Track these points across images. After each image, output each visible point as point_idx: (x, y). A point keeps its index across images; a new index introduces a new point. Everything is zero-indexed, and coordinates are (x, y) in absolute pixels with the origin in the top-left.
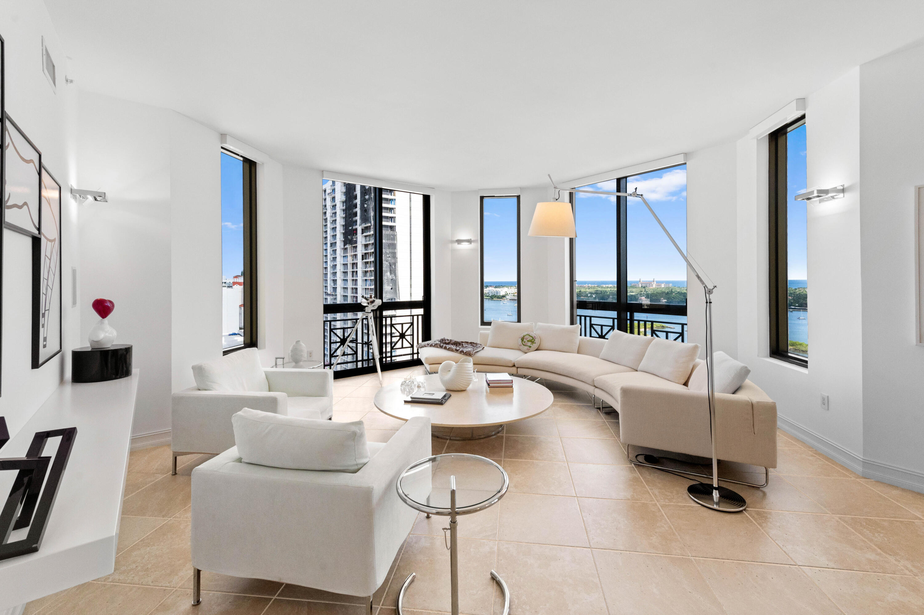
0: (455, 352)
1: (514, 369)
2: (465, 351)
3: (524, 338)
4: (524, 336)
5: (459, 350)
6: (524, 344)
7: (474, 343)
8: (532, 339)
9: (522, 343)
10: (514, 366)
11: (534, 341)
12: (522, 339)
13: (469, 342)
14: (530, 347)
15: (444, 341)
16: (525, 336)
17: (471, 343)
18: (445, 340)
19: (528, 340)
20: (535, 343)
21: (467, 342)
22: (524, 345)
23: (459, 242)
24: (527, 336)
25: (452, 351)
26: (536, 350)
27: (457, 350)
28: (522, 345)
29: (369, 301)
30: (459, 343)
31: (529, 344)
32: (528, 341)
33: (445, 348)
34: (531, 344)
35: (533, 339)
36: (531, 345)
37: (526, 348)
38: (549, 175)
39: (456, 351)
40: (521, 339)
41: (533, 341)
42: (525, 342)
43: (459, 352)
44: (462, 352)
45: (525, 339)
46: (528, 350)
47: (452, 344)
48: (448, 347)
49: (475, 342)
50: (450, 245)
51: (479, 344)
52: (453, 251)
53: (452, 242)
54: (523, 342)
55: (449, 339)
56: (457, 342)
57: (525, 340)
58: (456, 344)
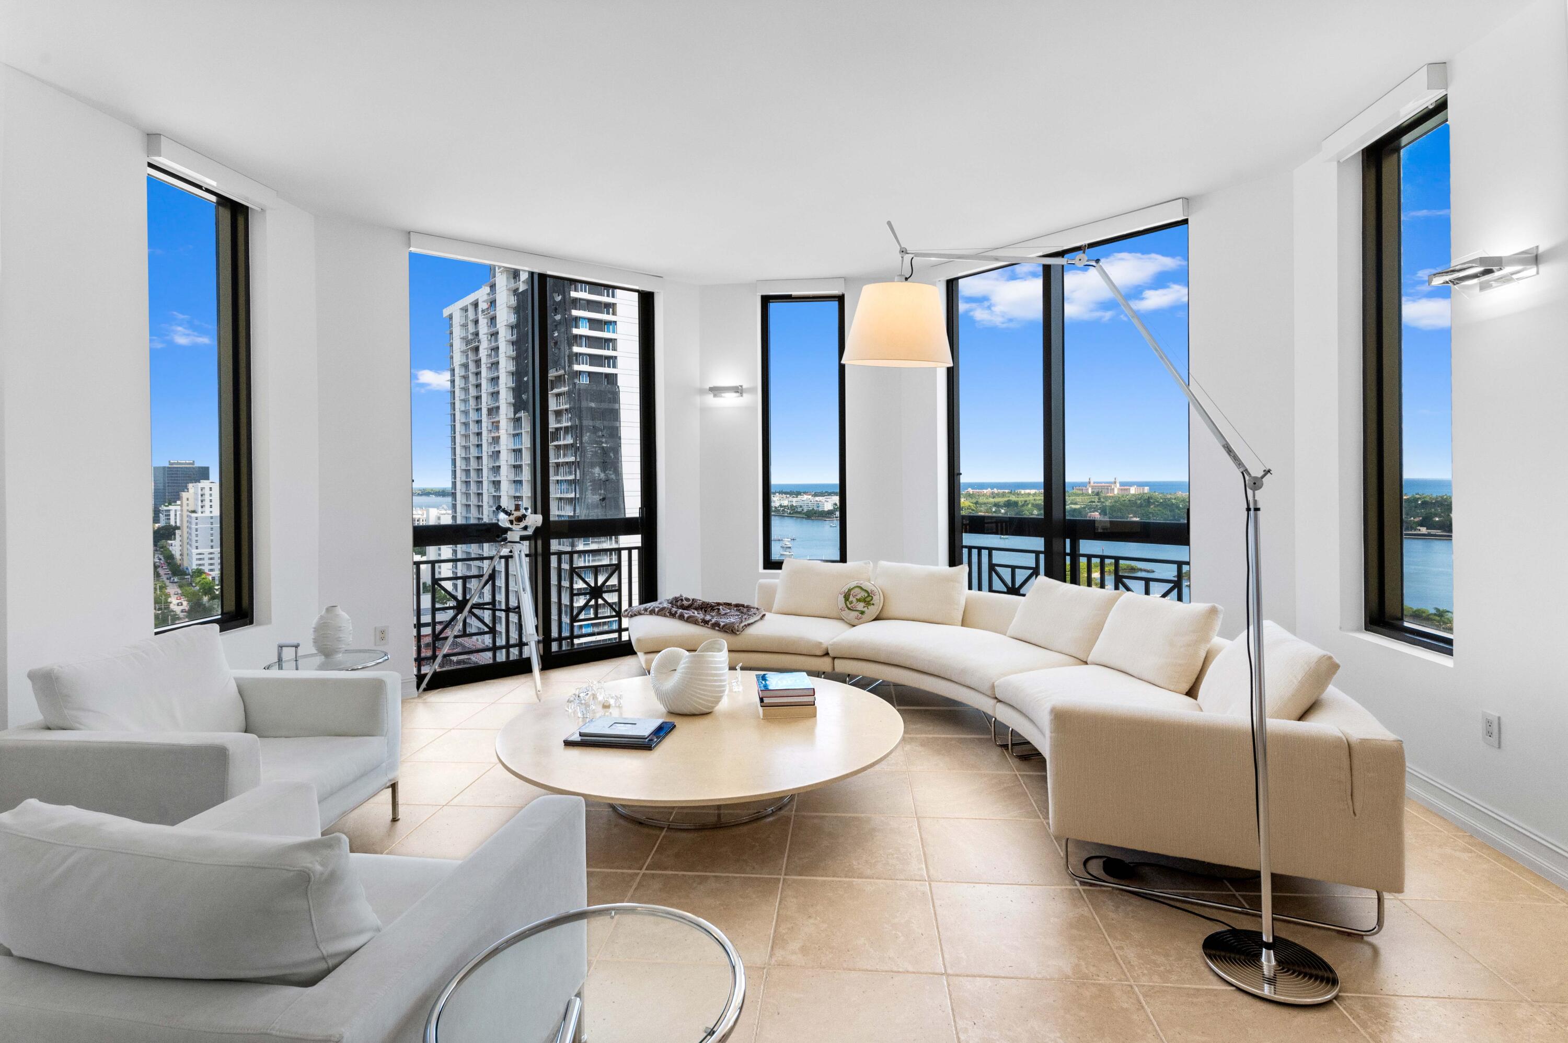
0: (702, 626)
1: (827, 660)
2: (722, 624)
3: (849, 595)
4: (850, 590)
5: (711, 620)
6: (849, 606)
7: (743, 606)
8: (866, 595)
9: (846, 604)
10: (827, 654)
11: (872, 600)
12: (847, 597)
13: (734, 603)
14: (862, 613)
15: (679, 603)
16: (852, 589)
17: (737, 606)
18: (682, 600)
19: (858, 597)
20: (873, 604)
21: (729, 604)
22: (849, 609)
23: (716, 391)
24: (857, 590)
25: (696, 624)
26: (876, 619)
27: (705, 622)
28: (846, 609)
29: (512, 518)
30: (711, 606)
31: (861, 606)
32: (859, 600)
33: (681, 617)
34: (864, 607)
35: (869, 596)
36: (864, 610)
37: (854, 614)
38: (889, 223)
39: (703, 624)
40: (845, 597)
41: (868, 599)
42: (851, 603)
43: (709, 626)
44: (716, 626)
45: (851, 596)
46: (857, 618)
47: (696, 609)
48: (686, 616)
49: (746, 604)
50: (698, 399)
51: (754, 608)
52: (704, 410)
53: (702, 392)
54: (848, 602)
55: (691, 597)
56: (708, 604)
57: (851, 598)
58: (706, 607)
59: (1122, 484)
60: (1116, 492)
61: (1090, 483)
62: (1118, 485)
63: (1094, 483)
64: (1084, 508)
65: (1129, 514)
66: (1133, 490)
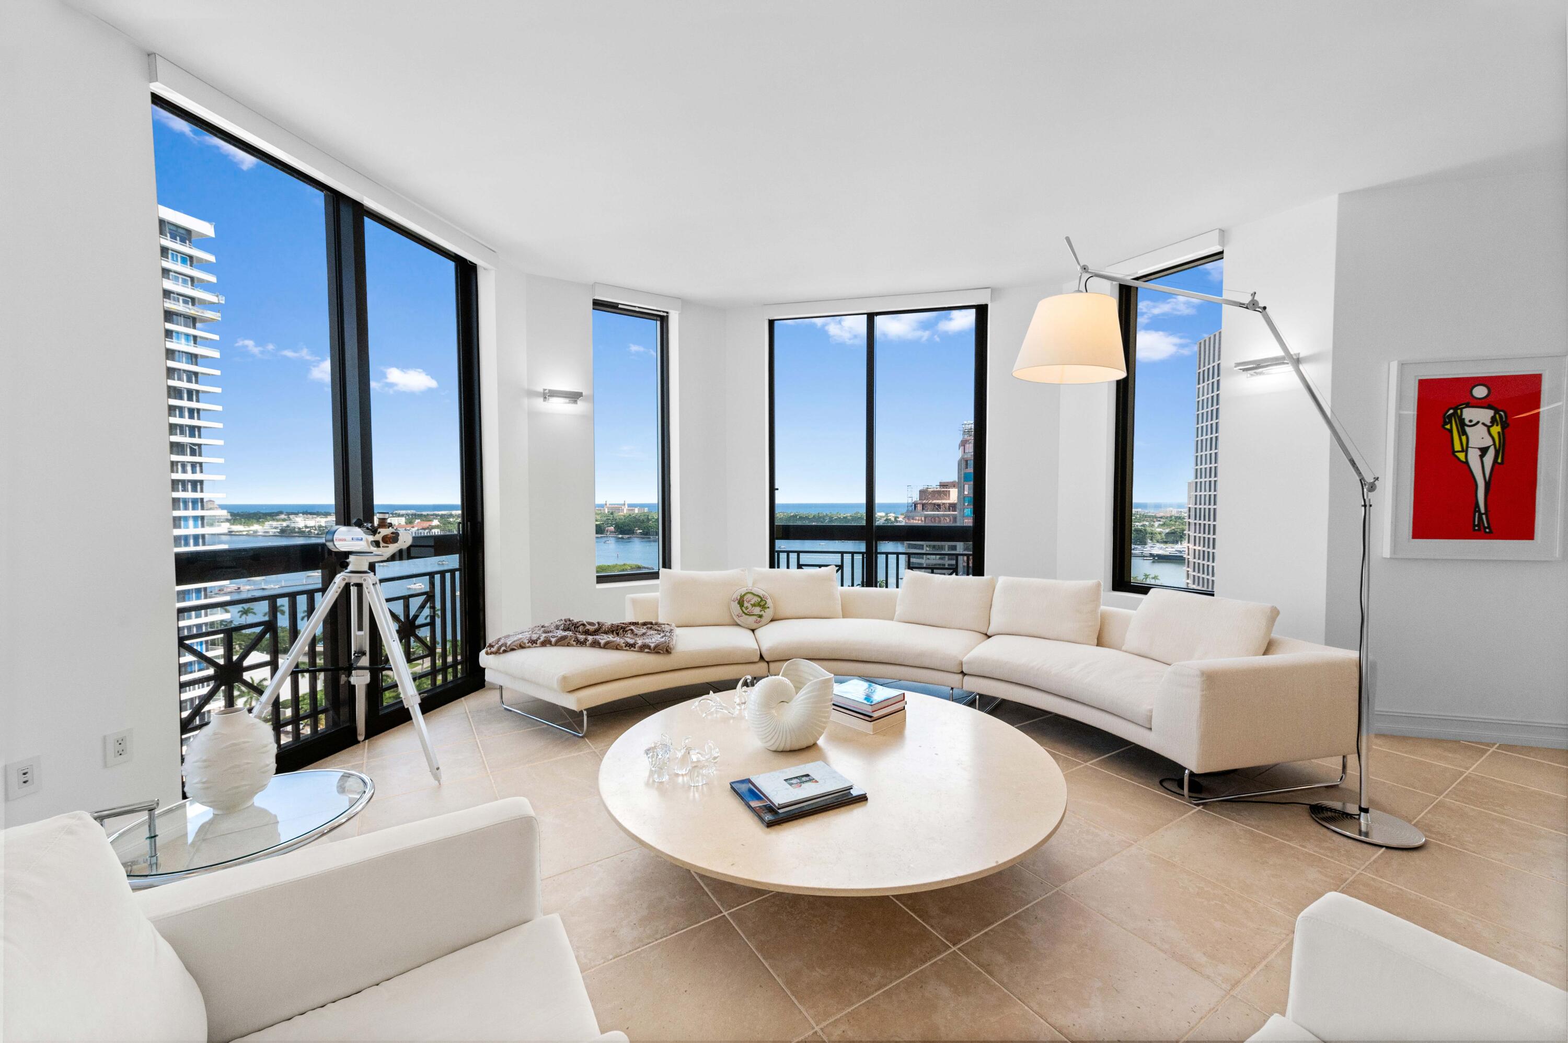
0: (627, 650)
1: (763, 665)
2: (652, 645)
3: (743, 601)
4: (742, 597)
5: (635, 643)
6: (746, 612)
7: (651, 623)
8: (759, 600)
9: (742, 610)
10: (762, 659)
11: (766, 603)
12: (741, 603)
14: (761, 616)
15: (581, 628)
16: (745, 595)
17: (644, 624)
18: (584, 625)
19: (752, 602)
20: (768, 608)
21: (636, 624)
22: (746, 614)
24: (749, 596)
25: (617, 649)
26: (772, 620)
27: (631, 646)
28: (743, 614)
30: (622, 628)
31: (757, 610)
32: (754, 605)
33: (596, 644)
34: (761, 611)
35: (762, 600)
36: (761, 613)
37: (752, 619)
38: (1068, 239)
39: (627, 648)
40: (739, 603)
41: (762, 603)
42: (747, 608)
44: (645, 648)
45: (745, 602)
46: (756, 622)
48: (602, 642)
49: (652, 621)
50: (526, 401)
51: (664, 624)
52: (533, 415)
53: (532, 394)
54: (743, 608)
55: (595, 621)
56: (618, 626)
57: (746, 604)
58: (618, 630)
59: (629, 505)
60: (625, 512)
61: (606, 504)
62: (626, 506)
63: (610, 504)
64: (603, 524)
65: (635, 527)
66: (636, 511)
